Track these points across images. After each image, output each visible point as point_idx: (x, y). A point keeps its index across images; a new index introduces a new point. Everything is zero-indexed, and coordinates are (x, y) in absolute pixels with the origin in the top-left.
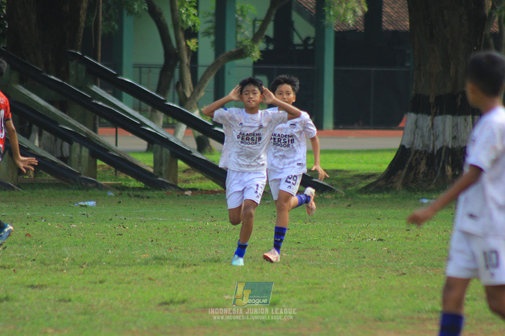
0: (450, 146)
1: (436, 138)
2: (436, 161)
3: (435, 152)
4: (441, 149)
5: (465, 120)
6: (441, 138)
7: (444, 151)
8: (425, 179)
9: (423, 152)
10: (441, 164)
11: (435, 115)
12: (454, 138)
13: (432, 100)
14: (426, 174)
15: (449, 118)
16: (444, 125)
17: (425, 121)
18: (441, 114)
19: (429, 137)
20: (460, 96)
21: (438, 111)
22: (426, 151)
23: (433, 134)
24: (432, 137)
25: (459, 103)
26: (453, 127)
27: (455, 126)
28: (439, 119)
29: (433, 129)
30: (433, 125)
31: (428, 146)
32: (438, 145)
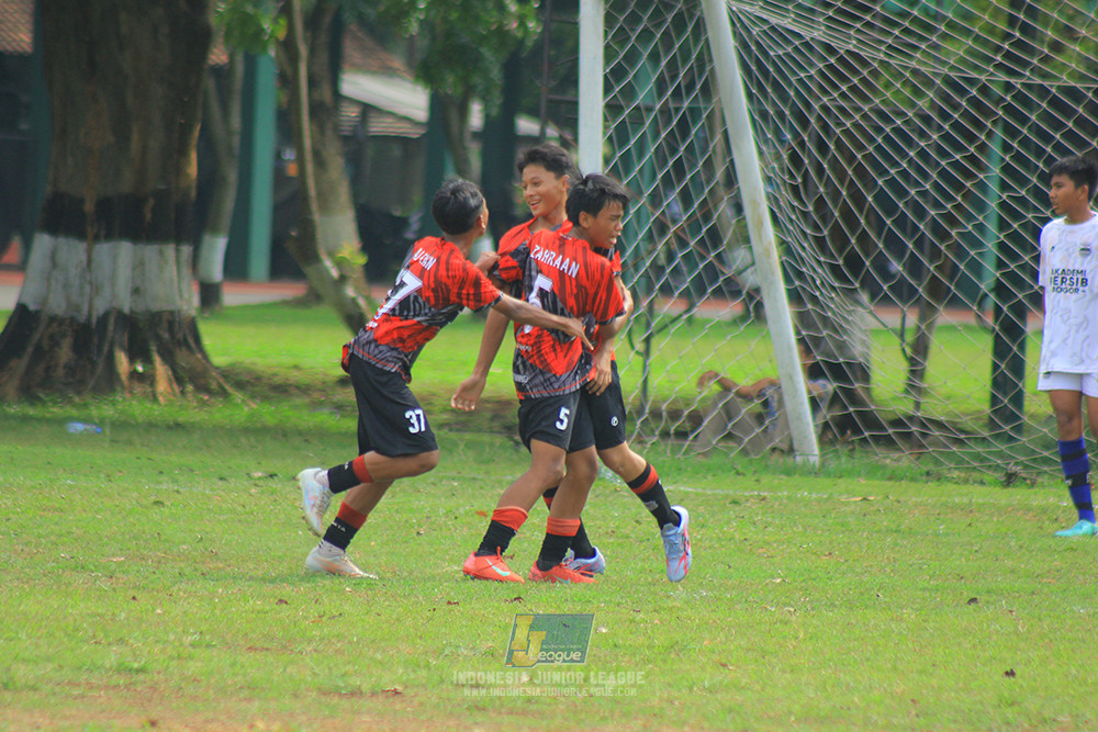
0: (126, 310)
1: (96, 289)
2: (96, 340)
3: (94, 320)
4: (105, 316)
5: (161, 253)
6: (106, 292)
7: (112, 321)
8: (71, 380)
9: (67, 322)
10: (106, 349)
11: (96, 238)
12: (136, 291)
13: (89, 207)
14: (71, 370)
15: (125, 249)
16: (114, 262)
17: (73, 252)
18: (109, 236)
19: (81, 288)
20: (151, 202)
21: (103, 233)
22: (72, 319)
23: (90, 283)
24: (87, 288)
25: (148, 216)
26: (134, 269)
27: (139, 265)
28: (103, 249)
29: (90, 272)
30: (89, 261)
31: (78, 308)
32: (100, 307)
